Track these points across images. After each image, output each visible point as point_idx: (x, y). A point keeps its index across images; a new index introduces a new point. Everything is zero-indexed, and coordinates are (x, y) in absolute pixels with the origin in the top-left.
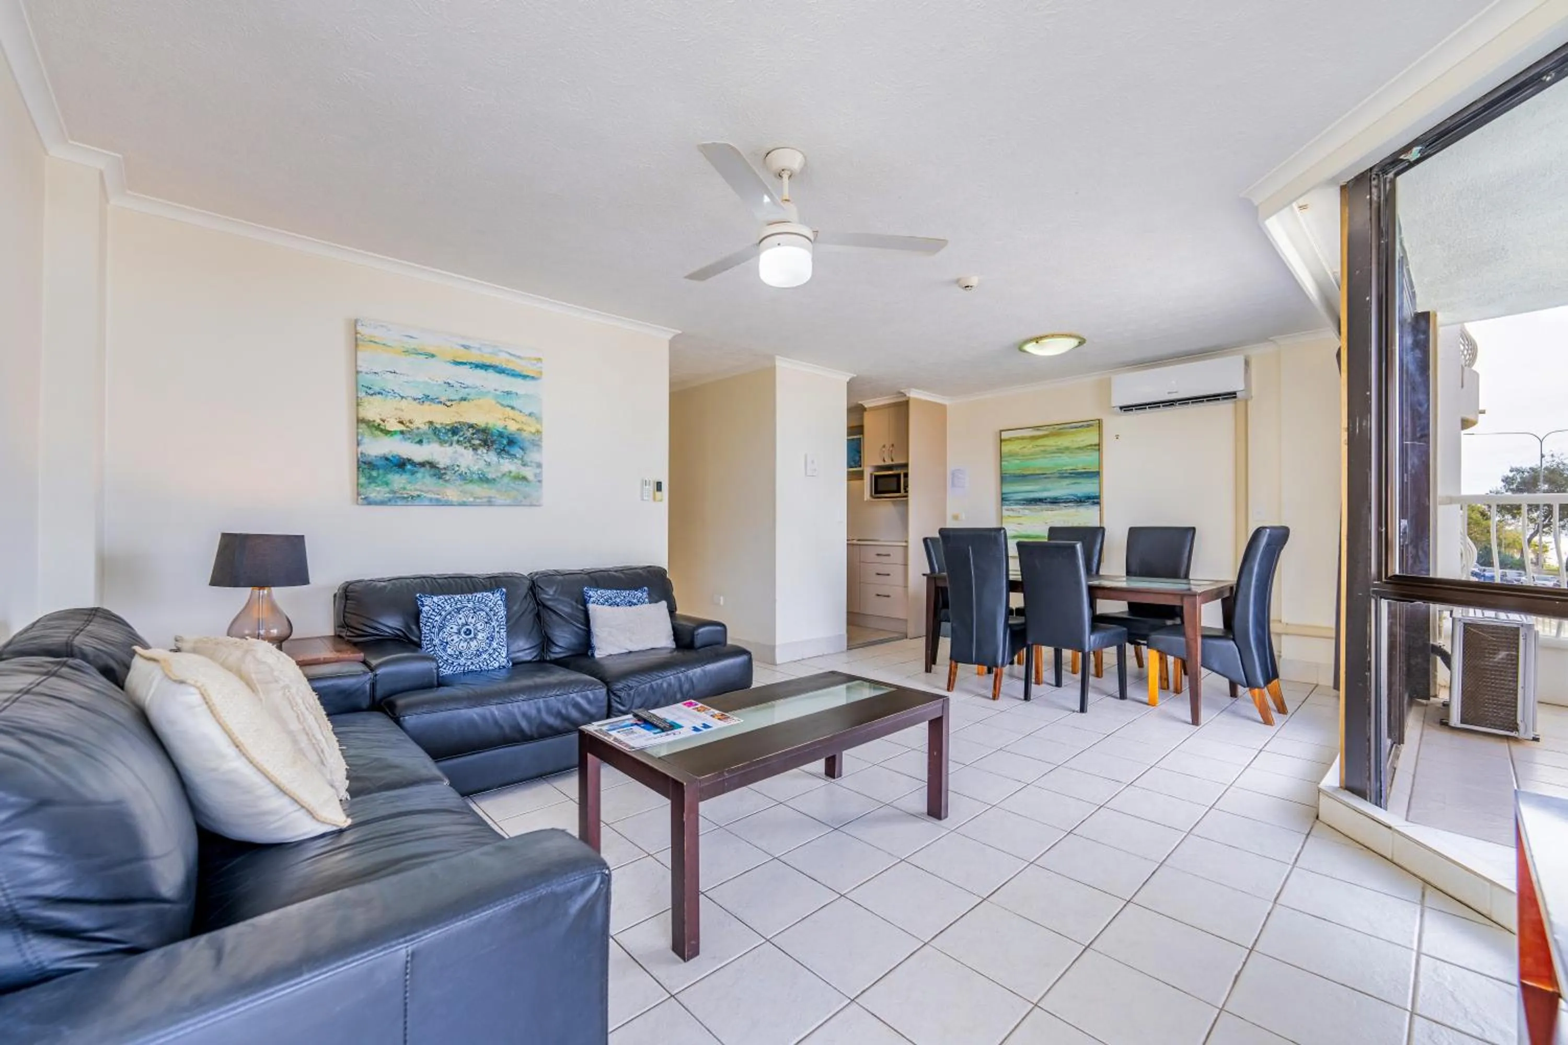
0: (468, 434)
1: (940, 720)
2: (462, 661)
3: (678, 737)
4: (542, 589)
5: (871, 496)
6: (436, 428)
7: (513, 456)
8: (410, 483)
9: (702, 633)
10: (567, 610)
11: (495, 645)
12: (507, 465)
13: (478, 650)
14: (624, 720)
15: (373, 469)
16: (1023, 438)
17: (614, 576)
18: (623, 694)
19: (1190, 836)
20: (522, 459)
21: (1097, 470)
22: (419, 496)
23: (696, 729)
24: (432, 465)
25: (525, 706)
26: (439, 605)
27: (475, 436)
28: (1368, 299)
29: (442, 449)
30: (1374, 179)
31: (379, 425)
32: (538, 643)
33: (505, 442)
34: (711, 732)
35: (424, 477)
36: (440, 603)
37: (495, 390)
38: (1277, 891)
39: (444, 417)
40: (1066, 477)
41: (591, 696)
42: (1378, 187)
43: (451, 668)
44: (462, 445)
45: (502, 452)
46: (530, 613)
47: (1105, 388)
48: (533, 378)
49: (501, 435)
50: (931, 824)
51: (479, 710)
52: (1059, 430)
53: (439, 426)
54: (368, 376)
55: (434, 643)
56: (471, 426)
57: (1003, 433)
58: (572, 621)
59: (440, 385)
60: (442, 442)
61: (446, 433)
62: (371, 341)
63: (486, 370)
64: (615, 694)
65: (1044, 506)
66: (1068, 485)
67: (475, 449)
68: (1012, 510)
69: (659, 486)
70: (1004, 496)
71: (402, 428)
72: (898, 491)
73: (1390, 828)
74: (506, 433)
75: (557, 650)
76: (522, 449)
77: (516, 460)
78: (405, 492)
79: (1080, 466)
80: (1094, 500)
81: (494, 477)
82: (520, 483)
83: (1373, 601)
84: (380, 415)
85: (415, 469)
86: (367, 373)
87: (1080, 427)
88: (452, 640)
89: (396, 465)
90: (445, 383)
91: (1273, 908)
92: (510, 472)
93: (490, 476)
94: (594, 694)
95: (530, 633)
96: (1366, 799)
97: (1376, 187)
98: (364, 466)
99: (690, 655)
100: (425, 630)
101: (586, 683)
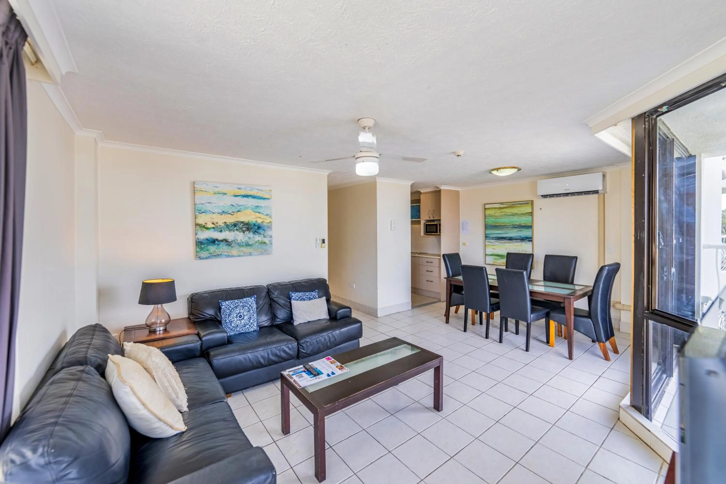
0: (241, 226)
1: (439, 367)
2: (238, 329)
3: (321, 380)
4: (273, 293)
5: (424, 233)
6: (227, 224)
7: (260, 234)
8: (217, 249)
9: (340, 312)
10: (283, 302)
11: (251, 321)
12: (258, 238)
13: (245, 324)
14: (299, 369)
15: (202, 245)
16: (495, 208)
17: (303, 285)
18: (304, 345)
19: (554, 426)
20: (264, 235)
21: (531, 225)
22: (221, 254)
23: (328, 375)
24: (226, 241)
25: (262, 353)
26: (228, 305)
27: (244, 227)
28: (643, 175)
29: (230, 233)
30: (647, 118)
31: (204, 225)
32: (270, 318)
33: (256, 228)
34: (335, 376)
35: (223, 246)
36: (229, 304)
37: (252, 206)
38: (588, 462)
39: (231, 220)
40: (516, 228)
41: (290, 347)
42: (648, 121)
43: (234, 332)
44: (238, 231)
45: (255, 232)
46: (267, 304)
47: (534, 186)
48: (268, 199)
49: (255, 225)
50: (434, 414)
51: (243, 356)
52: (512, 205)
53: (228, 224)
54: (199, 205)
55: (227, 322)
56: (242, 222)
57: (486, 205)
58: (285, 307)
59: (229, 206)
60: (230, 230)
61: (232, 226)
62: (200, 191)
63: (248, 198)
64: (301, 345)
65: (505, 241)
66: (517, 231)
67: (244, 232)
68: (490, 242)
69: (323, 241)
70: (487, 235)
71: (213, 226)
72: (437, 232)
73: (649, 431)
74: (257, 224)
75: (279, 320)
76: (264, 230)
77: (261, 235)
78: (215, 253)
79: (523, 222)
80: (530, 239)
81: (252, 243)
82: (263, 245)
83: (645, 321)
84: (205, 221)
85: (219, 243)
86: (199, 204)
87: (523, 204)
88: (234, 320)
89: (211, 242)
90: (231, 205)
91: (585, 471)
92: (259, 241)
93: (250, 243)
94: (292, 345)
95: (267, 313)
96: (641, 413)
97: (647, 121)
98: (198, 244)
99: (334, 323)
100: (223, 316)
101: (288, 340)
